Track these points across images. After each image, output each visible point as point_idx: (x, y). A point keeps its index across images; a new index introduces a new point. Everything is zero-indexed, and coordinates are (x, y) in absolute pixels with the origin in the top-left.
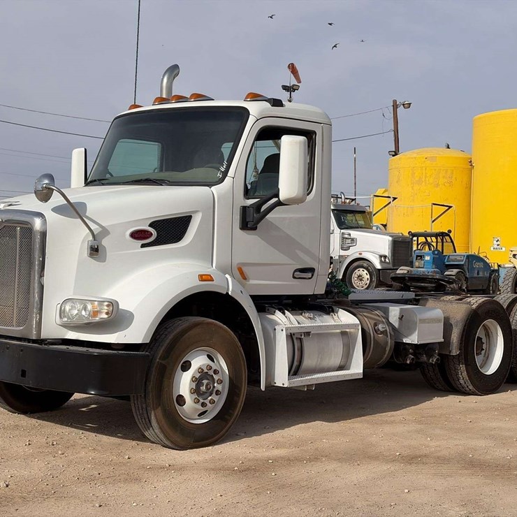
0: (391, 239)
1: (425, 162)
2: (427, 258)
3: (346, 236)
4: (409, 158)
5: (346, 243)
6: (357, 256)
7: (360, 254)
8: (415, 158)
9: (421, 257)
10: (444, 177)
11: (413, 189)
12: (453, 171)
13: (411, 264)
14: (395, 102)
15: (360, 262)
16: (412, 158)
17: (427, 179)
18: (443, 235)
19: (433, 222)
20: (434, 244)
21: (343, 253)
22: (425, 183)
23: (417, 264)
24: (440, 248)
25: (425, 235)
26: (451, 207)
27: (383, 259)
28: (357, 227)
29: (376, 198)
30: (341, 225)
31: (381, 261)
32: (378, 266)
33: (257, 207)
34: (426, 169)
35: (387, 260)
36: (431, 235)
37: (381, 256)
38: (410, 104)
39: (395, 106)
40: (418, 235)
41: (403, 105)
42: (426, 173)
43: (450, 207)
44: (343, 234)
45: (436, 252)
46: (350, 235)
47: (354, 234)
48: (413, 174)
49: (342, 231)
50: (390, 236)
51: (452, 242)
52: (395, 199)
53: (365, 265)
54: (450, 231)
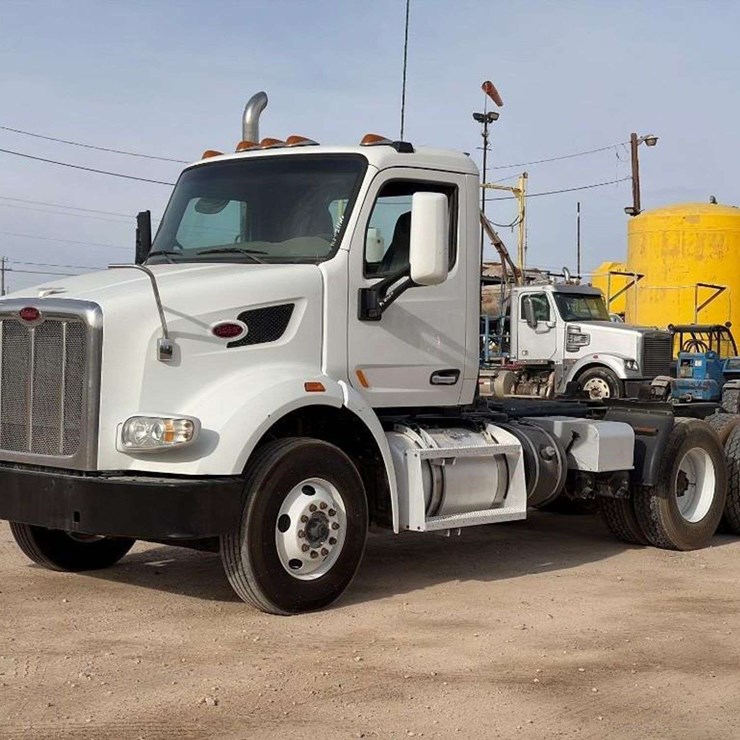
0: (640, 335)
1: (682, 223)
2: (698, 363)
3: (574, 331)
4: (659, 218)
5: (574, 341)
6: (591, 360)
7: (596, 357)
8: (668, 217)
9: (688, 362)
10: (710, 245)
11: (664, 263)
12: (722, 236)
13: (673, 372)
14: (634, 136)
15: (595, 368)
16: (663, 218)
17: (686, 248)
18: (719, 329)
19: (698, 310)
20: (707, 343)
21: (569, 356)
22: (683, 254)
23: (683, 372)
24: (714, 349)
25: (693, 330)
26: (724, 288)
27: (629, 364)
28: (588, 319)
29: (612, 276)
30: (566, 315)
31: (626, 368)
32: (623, 375)
33: (382, 289)
34: (684, 234)
35: (635, 367)
36: (701, 330)
37: (626, 361)
38: (655, 139)
39: (634, 142)
40: (681, 330)
41: (646, 140)
42: (684, 240)
43: (722, 289)
44: (569, 328)
45: (711, 355)
46: (579, 329)
47: (585, 328)
48: (665, 241)
49: (569, 324)
50: (639, 331)
51: (732, 339)
52: (640, 277)
53: (603, 373)
54: (729, 324)
